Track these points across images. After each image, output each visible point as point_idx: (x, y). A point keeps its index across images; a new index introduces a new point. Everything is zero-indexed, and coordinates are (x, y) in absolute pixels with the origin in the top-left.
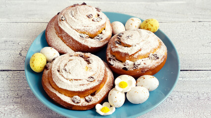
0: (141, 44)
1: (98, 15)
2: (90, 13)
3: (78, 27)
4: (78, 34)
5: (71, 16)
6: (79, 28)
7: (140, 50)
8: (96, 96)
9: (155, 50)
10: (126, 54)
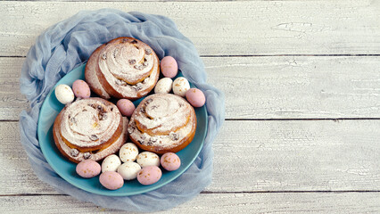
0: (164, 119)
1: (145, 60)
2: (133, 58)
3: (115, 72)
4: (114, 79)
5: (113, 57)
6: (117, 73)
7: (160, 126)
8: (96, 155)
9: (178, 128)
10: (145, 127)
